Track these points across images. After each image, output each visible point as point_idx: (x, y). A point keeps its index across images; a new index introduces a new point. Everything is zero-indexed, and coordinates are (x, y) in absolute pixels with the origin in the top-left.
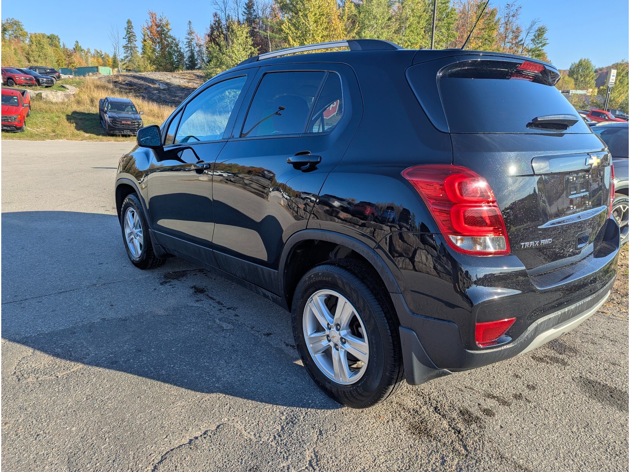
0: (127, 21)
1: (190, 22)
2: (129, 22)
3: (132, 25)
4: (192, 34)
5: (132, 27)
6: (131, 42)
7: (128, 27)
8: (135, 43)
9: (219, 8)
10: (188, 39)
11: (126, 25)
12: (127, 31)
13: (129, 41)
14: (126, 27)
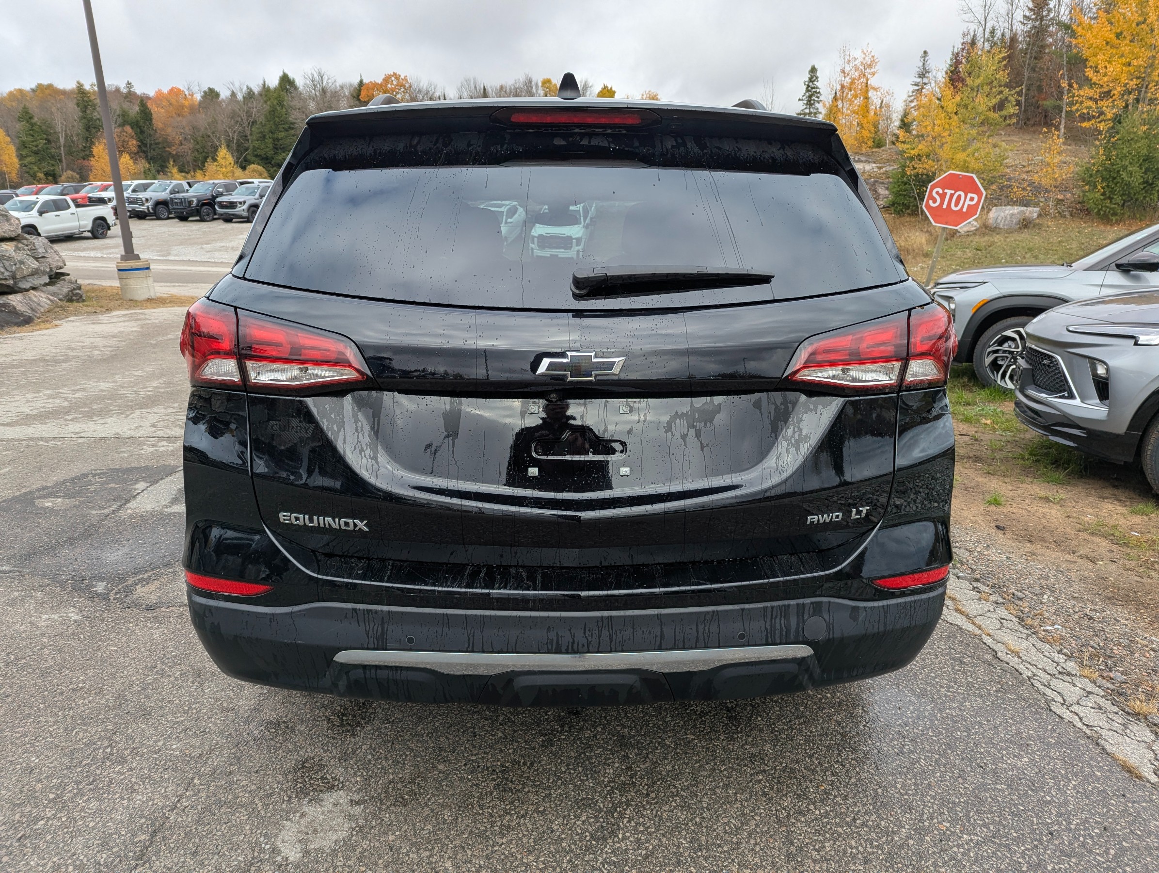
0: (810, 68)
1: (925, 52)
2: (813, 70)
3: (818, 74)
4: (927, 75)
5: (817, 78)
6: (811, 105)
8: (817, 105)
9: (972, 19)
10: (916, 85)
12: (808, 86)
13: (807, 104)
14: (807, 79)
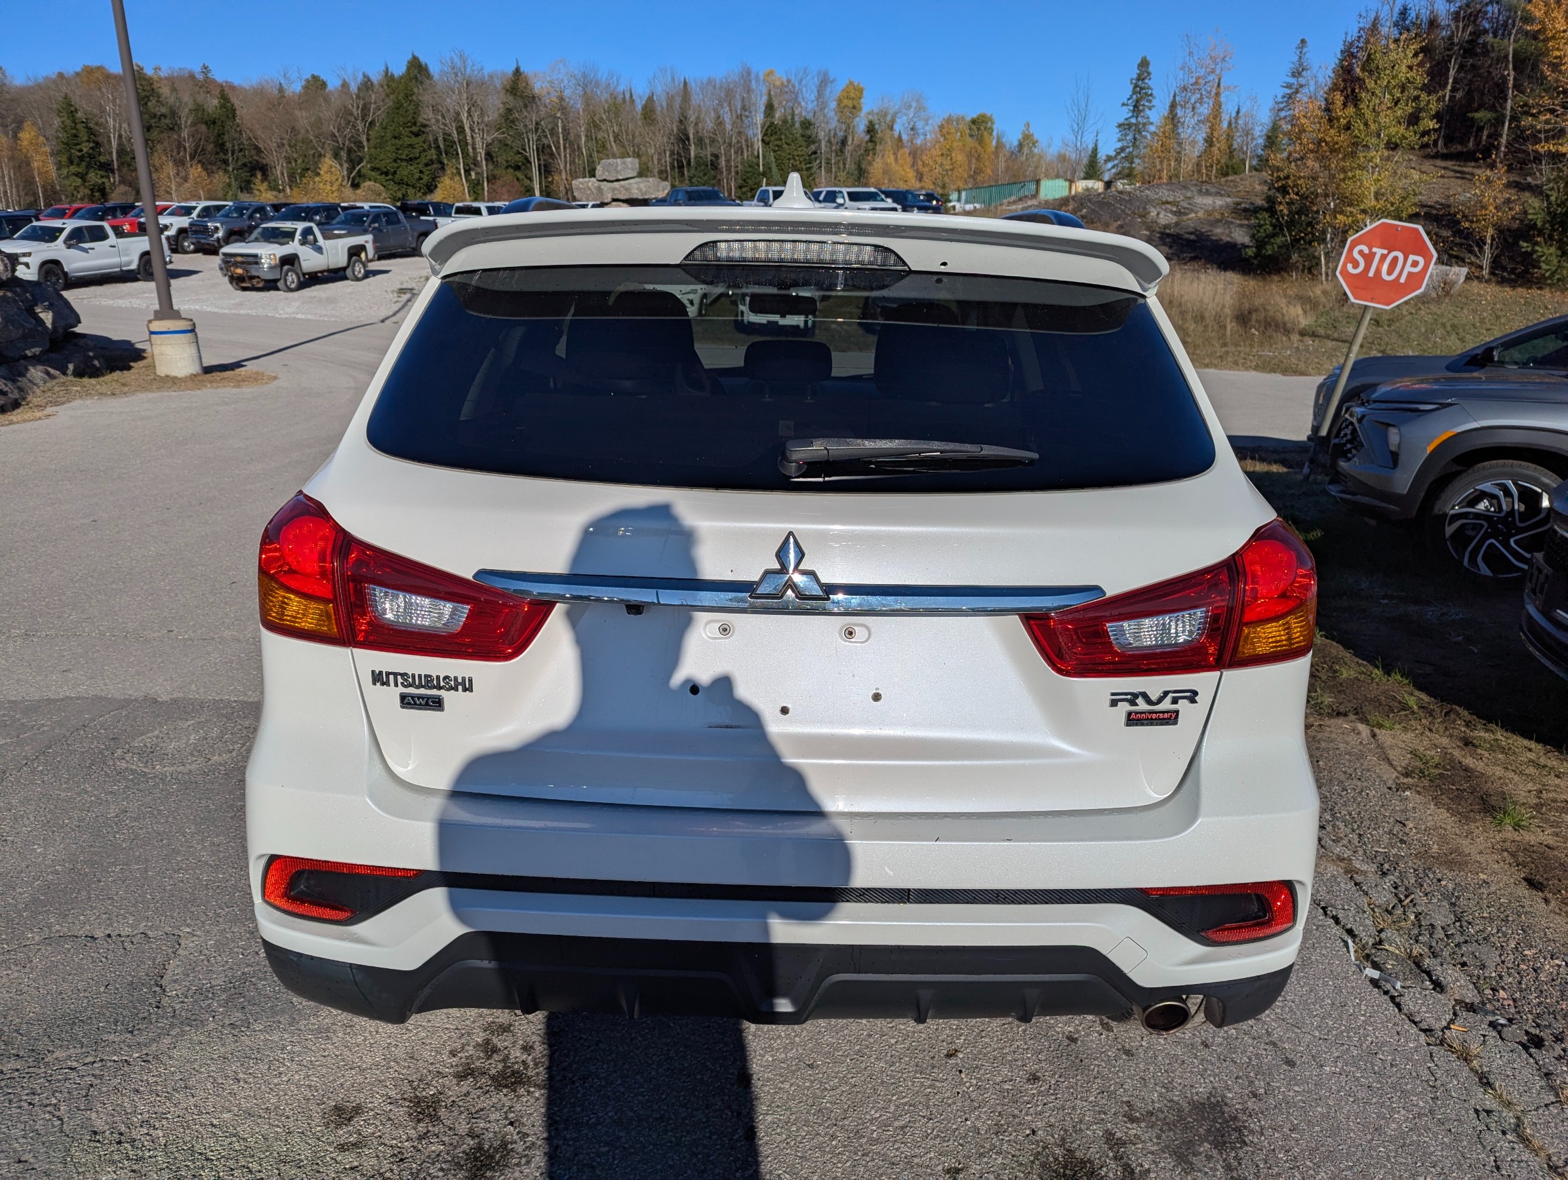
0: (1139, 61)
1: (1303, 41)
2: (1144, 64)
3: (1151, 69)
4: (1304, 73)
5: (1149, 74)
6: (1139, 112)
7: (1139, 75)
8: (1148, 112)
10: (1287, 87)
11: (1134, 73)
12: (1136, 86)
14: (1135, 76)
